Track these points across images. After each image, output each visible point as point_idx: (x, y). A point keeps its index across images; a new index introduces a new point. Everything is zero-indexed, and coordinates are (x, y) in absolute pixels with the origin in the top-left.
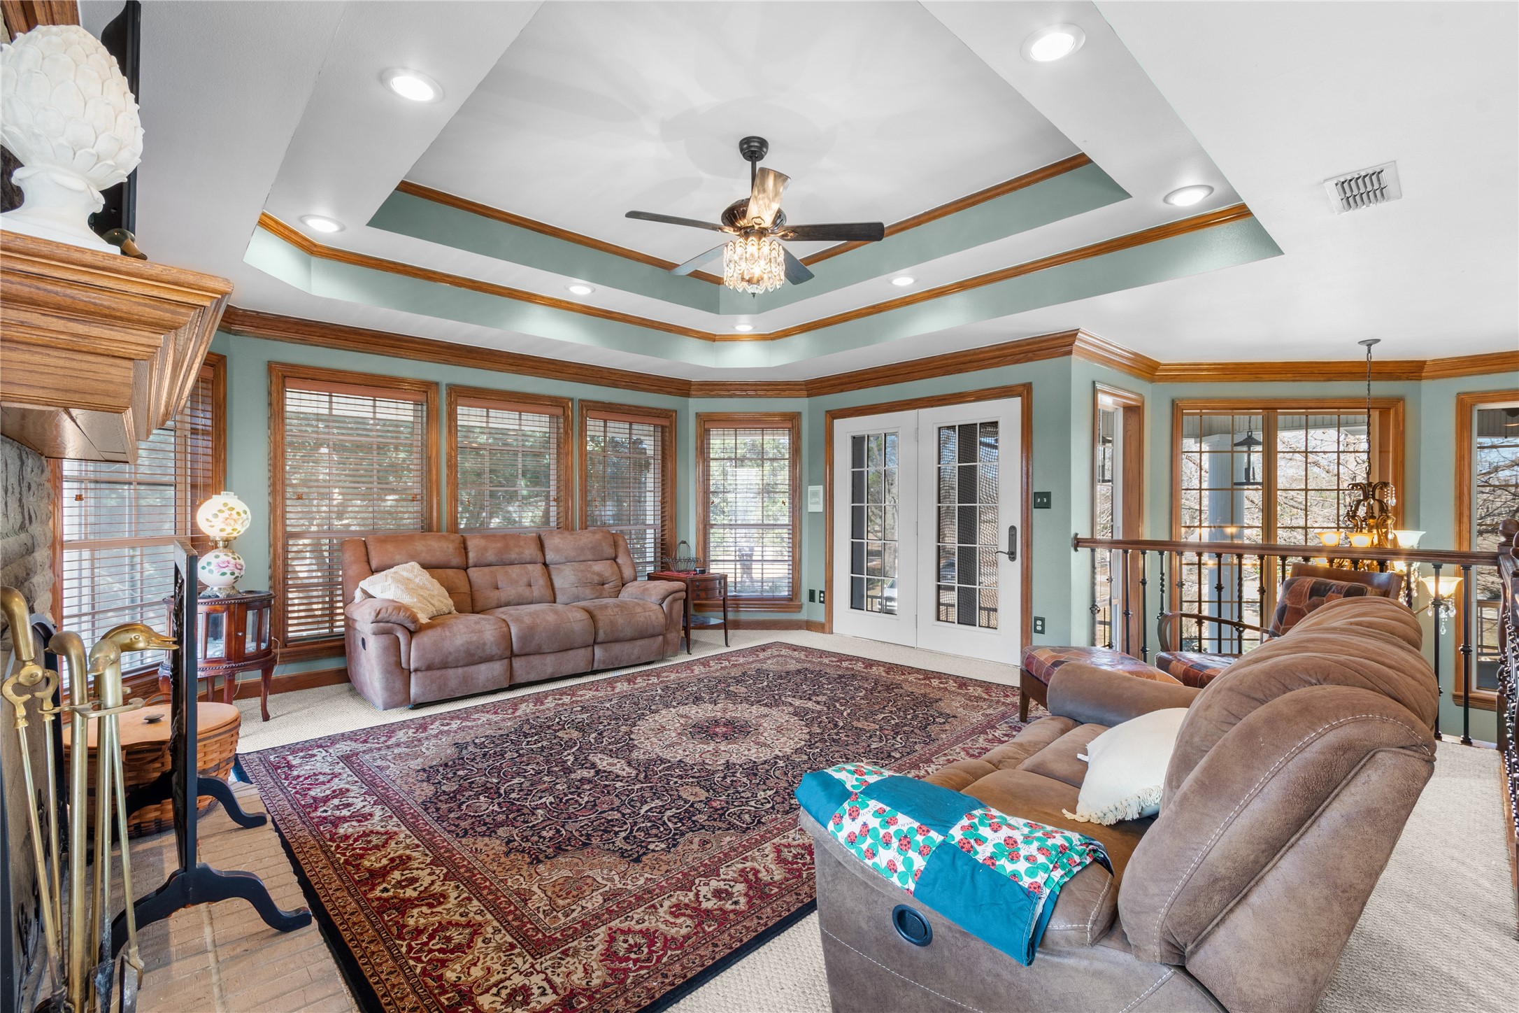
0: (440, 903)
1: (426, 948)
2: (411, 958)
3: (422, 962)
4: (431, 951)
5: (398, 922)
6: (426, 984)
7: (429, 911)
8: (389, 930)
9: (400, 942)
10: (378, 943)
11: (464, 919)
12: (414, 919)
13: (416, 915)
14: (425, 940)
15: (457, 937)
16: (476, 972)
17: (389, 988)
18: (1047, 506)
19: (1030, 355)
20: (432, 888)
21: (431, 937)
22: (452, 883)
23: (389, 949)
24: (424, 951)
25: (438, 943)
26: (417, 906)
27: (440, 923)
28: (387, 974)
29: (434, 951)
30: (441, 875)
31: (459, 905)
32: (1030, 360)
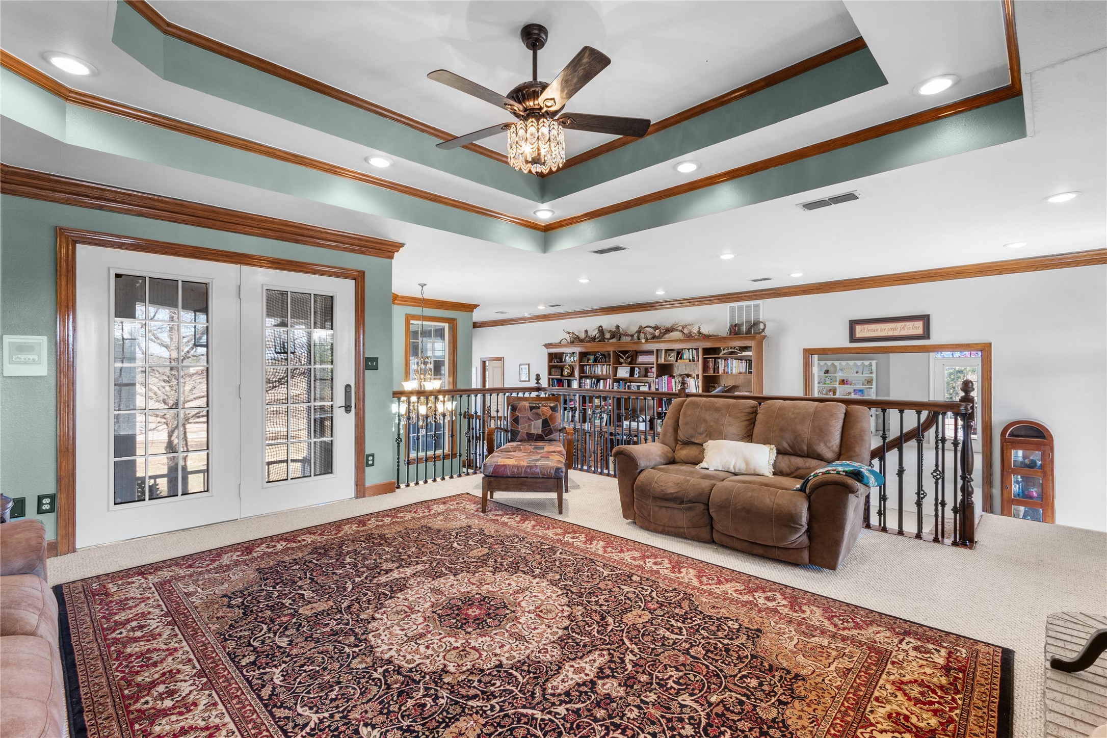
0: (898, 714)
1: (942, 701)
2: (957, 704)
3: (953, 697)
4: (940, 697)
5: (943, 730)
6: (963, 688)
7: (913, 716)
8: (955, 731)
9: (955, 717)
10: (971, 730)
11: (897, 694)
12: (929, 721)
13: (925, 722)
14: (937, 705)
15: (915, 691)
16: (929, 671)
17: (987, 703)
18: (376, 368)
19: (364, 249)
20: (888, 728)
21: (931, 703)
22: (871, 717)
23: (967, 720)
24: (945, 700)
25: (931, 697)
26: (916, 727)
27: (915, 705)
28: (981, 709)
29: (938, 696)
30: (869, 730)
31: (889, 702)
32: (363, 253)
